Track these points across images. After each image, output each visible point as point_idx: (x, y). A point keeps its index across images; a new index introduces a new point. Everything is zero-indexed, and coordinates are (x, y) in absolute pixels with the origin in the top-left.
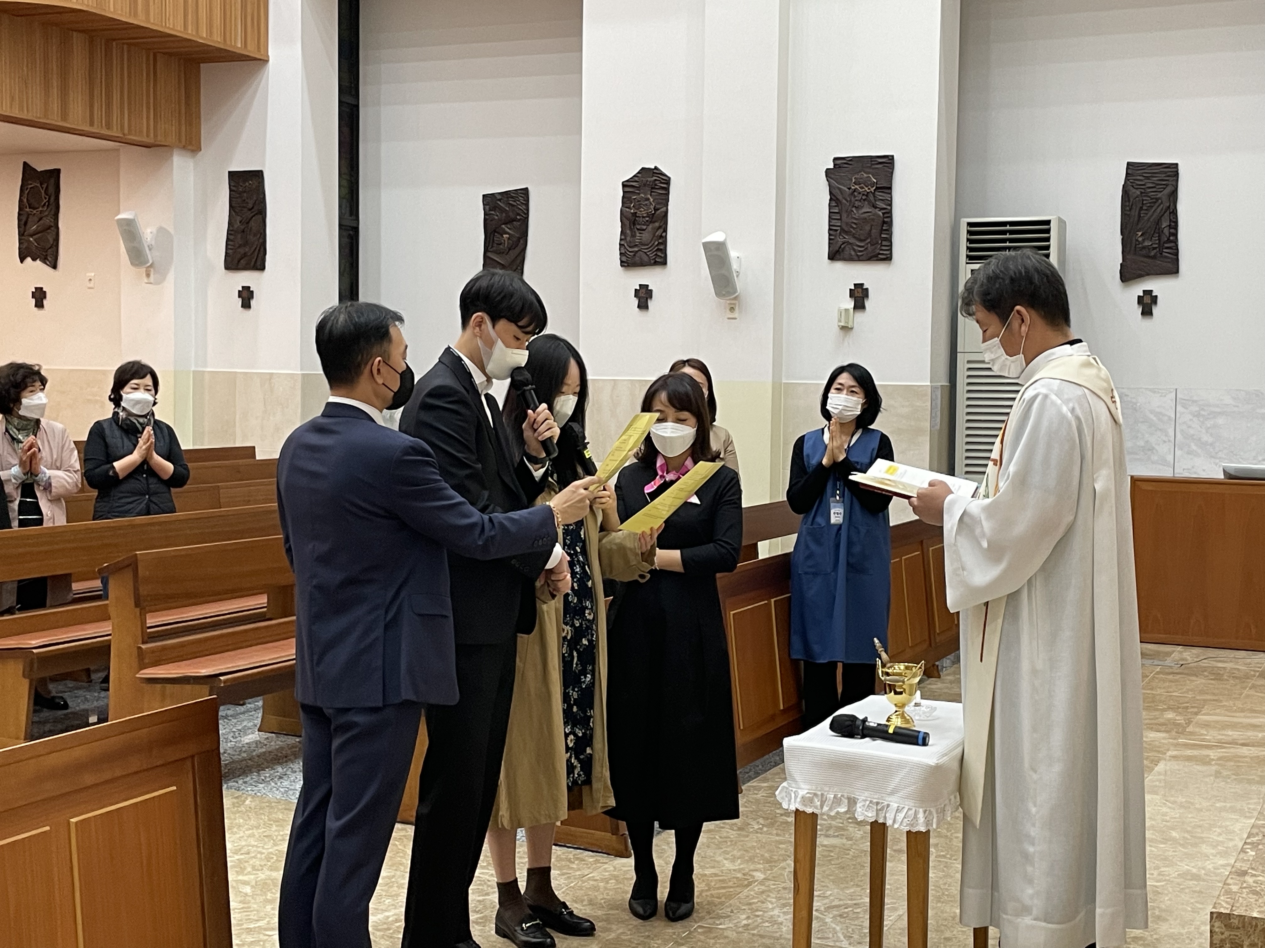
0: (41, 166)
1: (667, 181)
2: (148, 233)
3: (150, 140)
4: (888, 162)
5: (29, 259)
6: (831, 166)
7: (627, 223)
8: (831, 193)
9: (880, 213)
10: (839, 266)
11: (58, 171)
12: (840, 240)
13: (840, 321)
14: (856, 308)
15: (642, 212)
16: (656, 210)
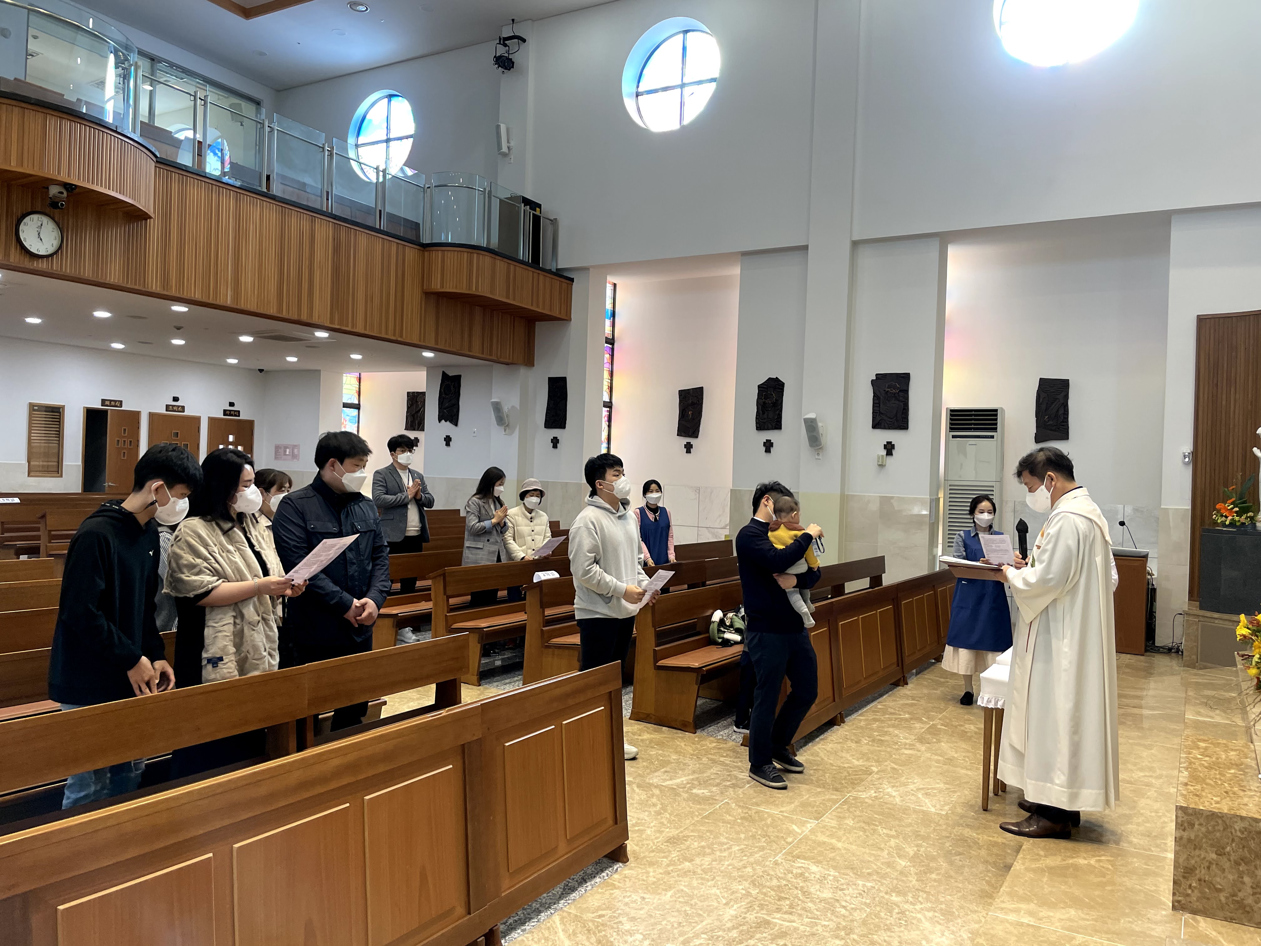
0: (451, 373)
1: (783, 384)
2: (506, 408)
3: (510, 361)
4: (906, 377)
5: (443, 421)
6: (875, 378)
7: (760, 407)
8: (874, 393)
9: (902, 404)
10: (878, 432)
11: (459, 377)
12: (878, 418)
13: (878, 461)
14: (887, 455)
15: (768, 401)
16: (776, 400)
